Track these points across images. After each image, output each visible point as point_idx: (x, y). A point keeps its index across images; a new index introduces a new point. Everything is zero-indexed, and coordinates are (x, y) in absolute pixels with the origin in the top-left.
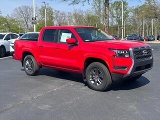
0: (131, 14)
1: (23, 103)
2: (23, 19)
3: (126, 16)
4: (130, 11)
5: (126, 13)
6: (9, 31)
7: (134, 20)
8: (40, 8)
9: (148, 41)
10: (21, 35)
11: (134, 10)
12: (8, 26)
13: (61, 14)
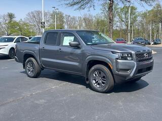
0: (139, 19)
1: (23, 98)
2: (35, 23)
3: (134, 20)
4: (138, 16)
5: (135, 17)
6: (22, 35)
7: (143, 24)
8: (52, 12)
9: (155, 44)
10: (30, 38)
11: (143, 14)
12: (20, 30)
13: (71, 18)
